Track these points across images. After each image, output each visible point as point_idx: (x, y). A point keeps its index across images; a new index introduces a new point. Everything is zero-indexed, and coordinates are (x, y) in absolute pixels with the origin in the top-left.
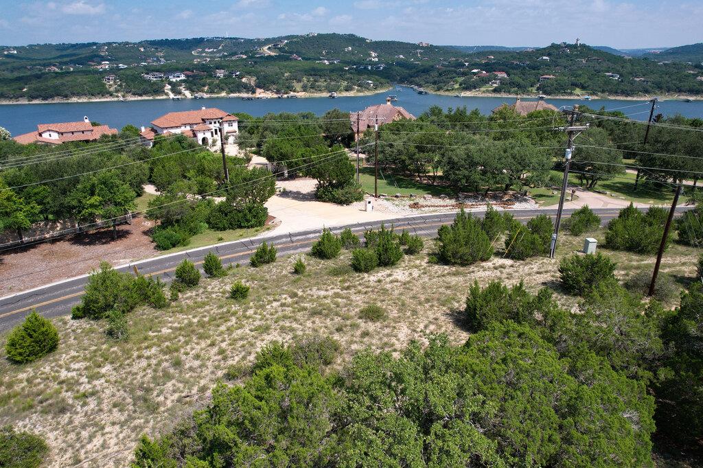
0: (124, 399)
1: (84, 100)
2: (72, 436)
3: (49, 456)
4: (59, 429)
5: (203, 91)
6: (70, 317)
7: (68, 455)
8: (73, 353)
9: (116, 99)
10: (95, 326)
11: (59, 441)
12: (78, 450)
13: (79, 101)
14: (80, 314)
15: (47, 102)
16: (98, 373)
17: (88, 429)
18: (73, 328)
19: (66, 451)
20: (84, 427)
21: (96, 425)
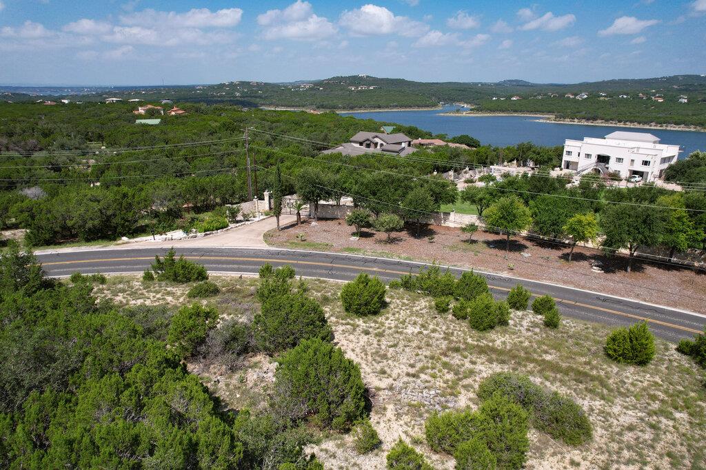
0: (683, 457)
2: (615, 446)
3: (589, 444)
4: (608, 431)
6: (675, 346)
7: (603, 457)
8: (658, 379)
10: (695, 370)
11: (603, 441)
12: (612, 461)
14: (687, 350)
16: (671, 413)
17: (631, 453)
18: (671, 358)
19: (603, 452)
20: (629, 448)
21: (640, 455)
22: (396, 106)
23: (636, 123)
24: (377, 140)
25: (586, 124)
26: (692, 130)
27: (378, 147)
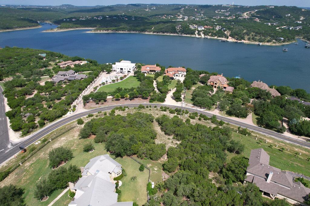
1: (168, 34)
5: (209, 35)
13: (167, 34)
15: (158, 34)
27: (67, 76)
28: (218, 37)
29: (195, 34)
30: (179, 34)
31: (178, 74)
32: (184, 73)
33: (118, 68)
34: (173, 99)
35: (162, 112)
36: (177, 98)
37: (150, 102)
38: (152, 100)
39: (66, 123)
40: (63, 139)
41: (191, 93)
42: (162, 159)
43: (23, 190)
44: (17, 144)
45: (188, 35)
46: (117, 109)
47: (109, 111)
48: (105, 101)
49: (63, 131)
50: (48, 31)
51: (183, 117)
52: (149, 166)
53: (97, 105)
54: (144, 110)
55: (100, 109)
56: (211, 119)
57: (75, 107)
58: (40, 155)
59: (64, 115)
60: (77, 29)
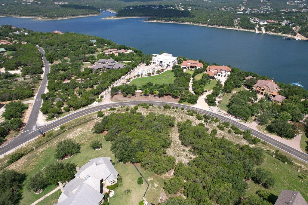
1: (224, 27)
5: (271, 31)
9: (235, 29)
15: (212, 27)
22: (82, 14)
23: (175, 22)
24: (106, 62)
25: (159, 22)
26: (192, 24)
28: (282, 34)
29: (255, 28)
30: (236, 28)
31: (220, 74)
32: (227, 73)
33: (158, 61)
34: (206, 102)
35: (188, 116)
36: (210, 102)
37: (179, 102)
38: (182, 100)
39: (88, 113)
40: (79, 129)
41: (230, 97)
42: (167, 174)
43: (26, 177)
44: (40, 127)
45: (246, 30)
46: (141, 105)
47: (132, 107)
48: (133, 95)
49: (82, 121)
50: (106, 19)
51: (211, 126)
52: (150, 179)
53: (124, 98)
54: (169, 111)
55: (125, 102)
56: (244, 133)
57: (102, 97)
58: (53, 143)
59: (90, 104)
60: (133, 17)
